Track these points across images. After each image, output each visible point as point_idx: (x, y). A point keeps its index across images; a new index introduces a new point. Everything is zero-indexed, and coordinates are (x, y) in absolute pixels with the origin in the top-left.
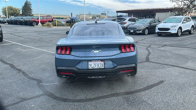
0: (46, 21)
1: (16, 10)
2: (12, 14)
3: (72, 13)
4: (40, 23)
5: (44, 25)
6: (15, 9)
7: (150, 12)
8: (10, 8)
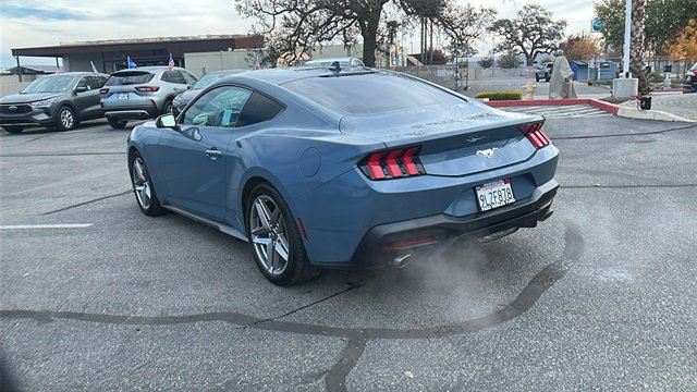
7: (154, 52)
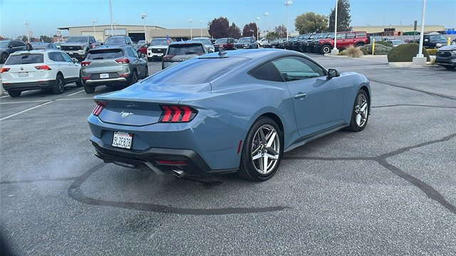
0: (348, 44)
1: (320, 21)
2: (312, 30)
3: (416, 22)
4: (335, 48)
5: (344, 51)
6: (318, 16)
8: (310, 17)
